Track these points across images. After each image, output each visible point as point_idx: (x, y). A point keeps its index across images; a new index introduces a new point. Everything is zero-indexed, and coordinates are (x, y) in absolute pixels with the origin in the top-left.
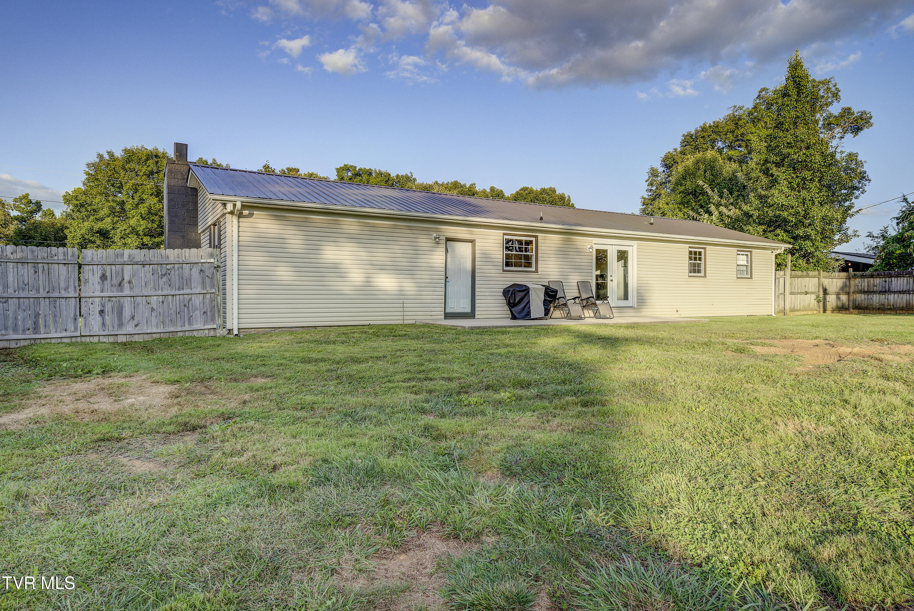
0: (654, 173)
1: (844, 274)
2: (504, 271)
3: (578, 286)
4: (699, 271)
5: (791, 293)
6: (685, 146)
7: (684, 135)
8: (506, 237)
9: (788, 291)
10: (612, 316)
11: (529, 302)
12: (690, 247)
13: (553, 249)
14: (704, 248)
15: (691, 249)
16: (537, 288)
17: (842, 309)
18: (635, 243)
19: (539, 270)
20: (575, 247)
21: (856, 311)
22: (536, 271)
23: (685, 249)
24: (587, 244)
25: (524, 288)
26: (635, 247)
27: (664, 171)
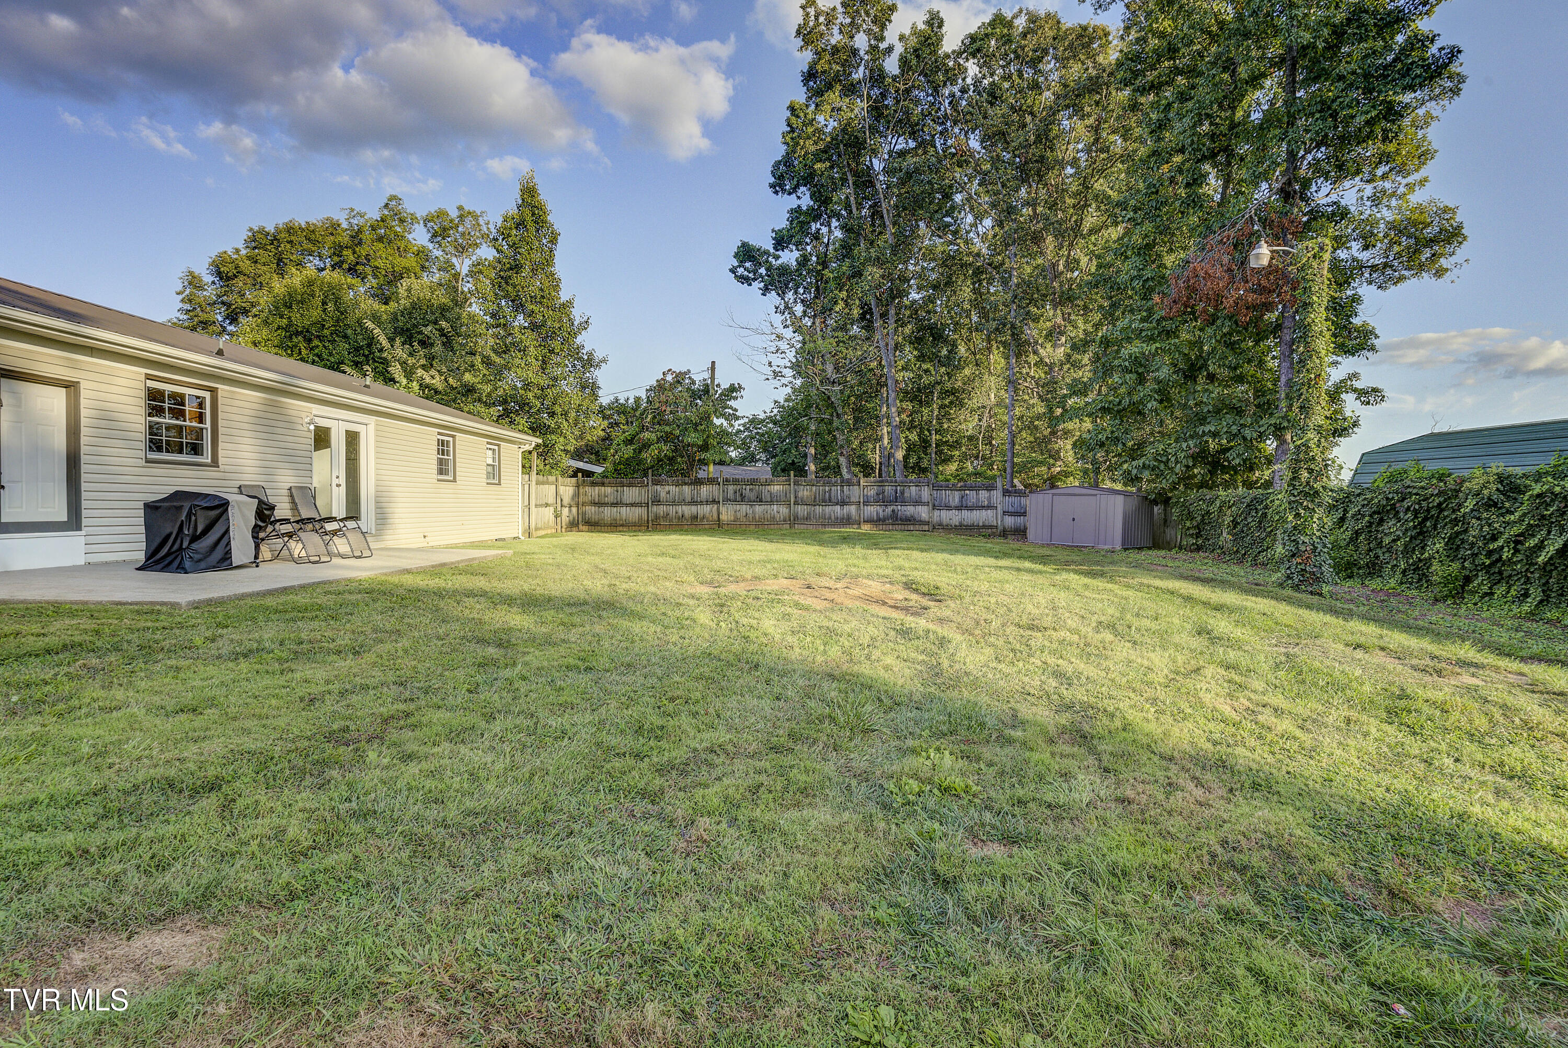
0: (193, 281)
1: (574, 480)
2: (148, 461)
3: (292, 496)
4: (447, 473)
5: (536, 506)
6: (255, 248)
7: (251, 230)
8: (150, 384)
9: (533, 503)
10: (366, 553)
11: (227, 531)
12: (439, 434)
13: (246, 419)
14: (453, 437)
15: (441, 437)
16: (241, 502)
17: (573, 525)
18: (372, 420)
19: (221, 461)
20: (287, 418)
21: (585, 528)
22: (215, 463)
23: (431, 436)
24: (303, 415)
25: (217, 503)
26: (372, 428)
27: (213, 282)
